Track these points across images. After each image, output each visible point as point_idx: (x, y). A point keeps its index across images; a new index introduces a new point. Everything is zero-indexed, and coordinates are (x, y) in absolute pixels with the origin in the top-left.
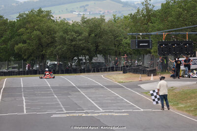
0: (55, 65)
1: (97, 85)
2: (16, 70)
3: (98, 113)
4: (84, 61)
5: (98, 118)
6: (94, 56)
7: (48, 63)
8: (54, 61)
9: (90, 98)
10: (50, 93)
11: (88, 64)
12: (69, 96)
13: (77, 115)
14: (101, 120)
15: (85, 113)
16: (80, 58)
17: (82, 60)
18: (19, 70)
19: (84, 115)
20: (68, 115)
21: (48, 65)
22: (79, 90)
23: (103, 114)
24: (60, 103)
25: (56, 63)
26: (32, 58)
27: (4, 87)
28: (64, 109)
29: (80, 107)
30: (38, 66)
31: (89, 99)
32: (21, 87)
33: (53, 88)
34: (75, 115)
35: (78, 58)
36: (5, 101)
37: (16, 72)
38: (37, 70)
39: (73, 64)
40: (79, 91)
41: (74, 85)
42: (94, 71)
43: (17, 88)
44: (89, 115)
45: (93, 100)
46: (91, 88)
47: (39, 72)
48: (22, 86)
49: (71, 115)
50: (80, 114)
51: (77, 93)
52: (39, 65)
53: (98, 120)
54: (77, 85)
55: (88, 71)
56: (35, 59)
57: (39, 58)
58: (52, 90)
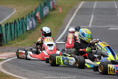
58: (117, 11)
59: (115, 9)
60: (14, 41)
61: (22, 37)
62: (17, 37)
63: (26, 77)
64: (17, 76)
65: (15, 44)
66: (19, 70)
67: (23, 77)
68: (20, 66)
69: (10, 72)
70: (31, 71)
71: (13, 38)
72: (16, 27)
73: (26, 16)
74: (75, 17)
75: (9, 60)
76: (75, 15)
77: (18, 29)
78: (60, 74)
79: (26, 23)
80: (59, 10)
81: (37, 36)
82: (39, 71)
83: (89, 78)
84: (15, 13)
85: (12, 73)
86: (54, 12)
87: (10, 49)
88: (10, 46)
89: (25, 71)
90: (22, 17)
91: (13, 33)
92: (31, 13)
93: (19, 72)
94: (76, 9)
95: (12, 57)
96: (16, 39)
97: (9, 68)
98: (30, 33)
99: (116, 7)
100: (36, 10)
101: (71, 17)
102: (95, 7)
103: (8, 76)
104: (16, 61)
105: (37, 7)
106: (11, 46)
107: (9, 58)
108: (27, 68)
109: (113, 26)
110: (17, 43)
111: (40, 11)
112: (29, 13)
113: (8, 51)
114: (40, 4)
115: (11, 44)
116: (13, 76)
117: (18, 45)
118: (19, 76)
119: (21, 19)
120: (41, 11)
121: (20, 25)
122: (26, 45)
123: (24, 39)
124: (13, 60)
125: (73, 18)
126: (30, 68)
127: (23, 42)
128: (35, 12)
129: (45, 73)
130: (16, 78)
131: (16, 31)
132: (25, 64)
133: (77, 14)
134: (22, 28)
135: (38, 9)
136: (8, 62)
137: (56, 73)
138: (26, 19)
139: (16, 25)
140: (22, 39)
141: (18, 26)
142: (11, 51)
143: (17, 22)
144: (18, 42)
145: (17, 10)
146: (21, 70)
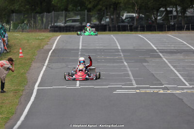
0: (132, 18)
1: (188, 48)
2: (77, 24)
3: (183, 89)
4: (175, 13)
5: (181, 97)
6: (189, 7)
7: (123, 16)
8: (132, 13)
9: (174, 67)
10: (118, 59)
11: (181, 18)
12: (145, 64)
13: (152, 91)
14: (185, 100)
15: (163, 89)
16: (168, 9)
17: (171, 12)
18: (81, 23)
19: (162, 91)
20: (138, 91)
21: (124, 18)
22: (161, 54)
23: (189, 91)
24: (130, 73)
25: (134, 15)
26: (99, 7)
27: (53, 48)
28: (134, 82)
29: (158, 80)
30: (108, 20)
31: (173, 69)
32: (78, 49)
33: (123, 51)
34: (148, 91)
35: (166, 9)
36: (52, 69)
37: (77, 28)
38: (106, 25)
39: (159, 18)
40: (160, 57)
41: (155, 48)
42: (188, 29)
43: (73, 50)
44: (169, 92)
45: (178, 71)
46: (179, 52)
47: (110, 28)
48: (80, 48)
49: (143, 91)
50: (156, 91)
51: (157, 60)
52: (110, 18)
53: (180, 99)
54: (159, 48)
55: (180, 28)
56: (104, 8)
57: (110, 8)
58: (122, 54)
59: (117, 50)
80: (19, 53)
99: (119, 48)
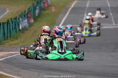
58: (110, 9)
59: (108, 7)
60: (7, 41)
61: (15, 37)
62: (10, 36)
63: (19, 77)
64: (10, 75)
65: (8, 44)
66: (12, 69)
67: (16, 76)
68: (13, 65)
69: (3, 71)
70: (24, 70)
71: (6, 38)
72: (9, 27)
73: (19, 16)
74: (68, 16)
75: (2, 59)
76: (67, 14)
77: (11, 29)
78: (53, 72)
79: (19, 23)
80: (52, 9)
81: (30, 35)
82: (32, 70)
83: (82, 76)
84: (8, 12)
85: (5, 72)
86: (47, 11)
87: (3, 49)
88: (3, 45)
89: (18, 70)
90: (15, 17)
91: (6, 32)
92: (24, 12)
93: (13, 72)
94: (69, 8)
95: (5, 57)
96: (9, 38)
97: (2, 67)
98: (23, 32)
100: (29, 9)
101: (64, 17)
102: (87, 6)
103: (1, 75)
104: (9, 60)
105: (29, 6)
106: (5, 45)
107: (2, 57)
108: (20, 67)
109: (105, 24)
110: (10, 43)
111: (32, 10)
112: (22, 13)
113: (2, 51)
114: (33, 4)
115: (4, 44)
116: (6, 76)
117: (11, 44)
118: (12, 75)
119: (14, 19)
120: (34, 11)
121: (13, 25)
122: (19, 44)
123: (17, 39)
124: (6, 59)
125: (66, 17)
126: (23, 68)
127: (16, 41)
128: (28, 11)
129: (37, 72)
130: (9, 77)
131: (9, 30)
132: (18, 64)
133: (70, 13)
134: (14, 28)
135: (30, 9)
136: (1, 61)
137: (49, 72)
138: (19, 19)
139: (9, 25)
140: (15, 38)
141: (11, 26)
142: (4, 50)
143: (10, 21)
144: (11, 41)
145: (9, 10)
146: (15, 69)
